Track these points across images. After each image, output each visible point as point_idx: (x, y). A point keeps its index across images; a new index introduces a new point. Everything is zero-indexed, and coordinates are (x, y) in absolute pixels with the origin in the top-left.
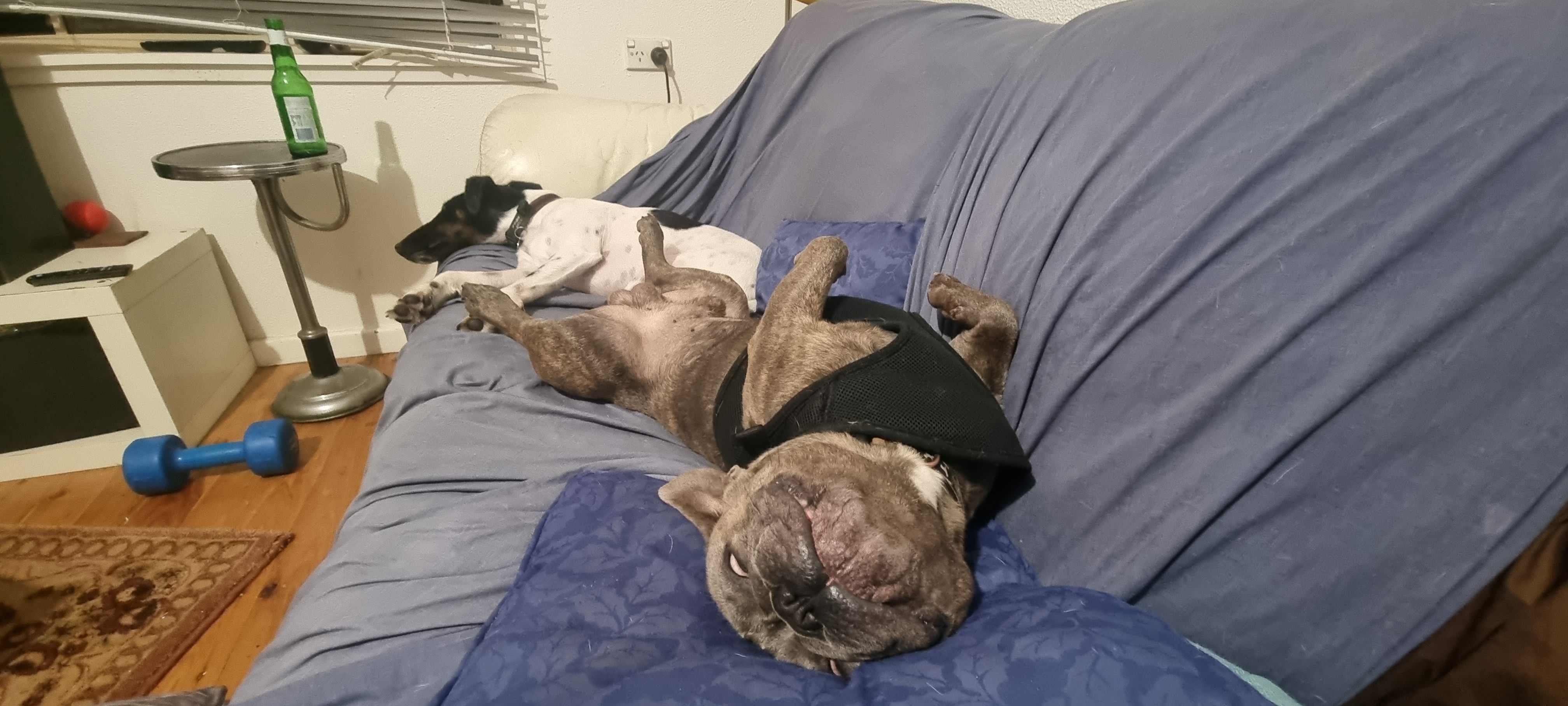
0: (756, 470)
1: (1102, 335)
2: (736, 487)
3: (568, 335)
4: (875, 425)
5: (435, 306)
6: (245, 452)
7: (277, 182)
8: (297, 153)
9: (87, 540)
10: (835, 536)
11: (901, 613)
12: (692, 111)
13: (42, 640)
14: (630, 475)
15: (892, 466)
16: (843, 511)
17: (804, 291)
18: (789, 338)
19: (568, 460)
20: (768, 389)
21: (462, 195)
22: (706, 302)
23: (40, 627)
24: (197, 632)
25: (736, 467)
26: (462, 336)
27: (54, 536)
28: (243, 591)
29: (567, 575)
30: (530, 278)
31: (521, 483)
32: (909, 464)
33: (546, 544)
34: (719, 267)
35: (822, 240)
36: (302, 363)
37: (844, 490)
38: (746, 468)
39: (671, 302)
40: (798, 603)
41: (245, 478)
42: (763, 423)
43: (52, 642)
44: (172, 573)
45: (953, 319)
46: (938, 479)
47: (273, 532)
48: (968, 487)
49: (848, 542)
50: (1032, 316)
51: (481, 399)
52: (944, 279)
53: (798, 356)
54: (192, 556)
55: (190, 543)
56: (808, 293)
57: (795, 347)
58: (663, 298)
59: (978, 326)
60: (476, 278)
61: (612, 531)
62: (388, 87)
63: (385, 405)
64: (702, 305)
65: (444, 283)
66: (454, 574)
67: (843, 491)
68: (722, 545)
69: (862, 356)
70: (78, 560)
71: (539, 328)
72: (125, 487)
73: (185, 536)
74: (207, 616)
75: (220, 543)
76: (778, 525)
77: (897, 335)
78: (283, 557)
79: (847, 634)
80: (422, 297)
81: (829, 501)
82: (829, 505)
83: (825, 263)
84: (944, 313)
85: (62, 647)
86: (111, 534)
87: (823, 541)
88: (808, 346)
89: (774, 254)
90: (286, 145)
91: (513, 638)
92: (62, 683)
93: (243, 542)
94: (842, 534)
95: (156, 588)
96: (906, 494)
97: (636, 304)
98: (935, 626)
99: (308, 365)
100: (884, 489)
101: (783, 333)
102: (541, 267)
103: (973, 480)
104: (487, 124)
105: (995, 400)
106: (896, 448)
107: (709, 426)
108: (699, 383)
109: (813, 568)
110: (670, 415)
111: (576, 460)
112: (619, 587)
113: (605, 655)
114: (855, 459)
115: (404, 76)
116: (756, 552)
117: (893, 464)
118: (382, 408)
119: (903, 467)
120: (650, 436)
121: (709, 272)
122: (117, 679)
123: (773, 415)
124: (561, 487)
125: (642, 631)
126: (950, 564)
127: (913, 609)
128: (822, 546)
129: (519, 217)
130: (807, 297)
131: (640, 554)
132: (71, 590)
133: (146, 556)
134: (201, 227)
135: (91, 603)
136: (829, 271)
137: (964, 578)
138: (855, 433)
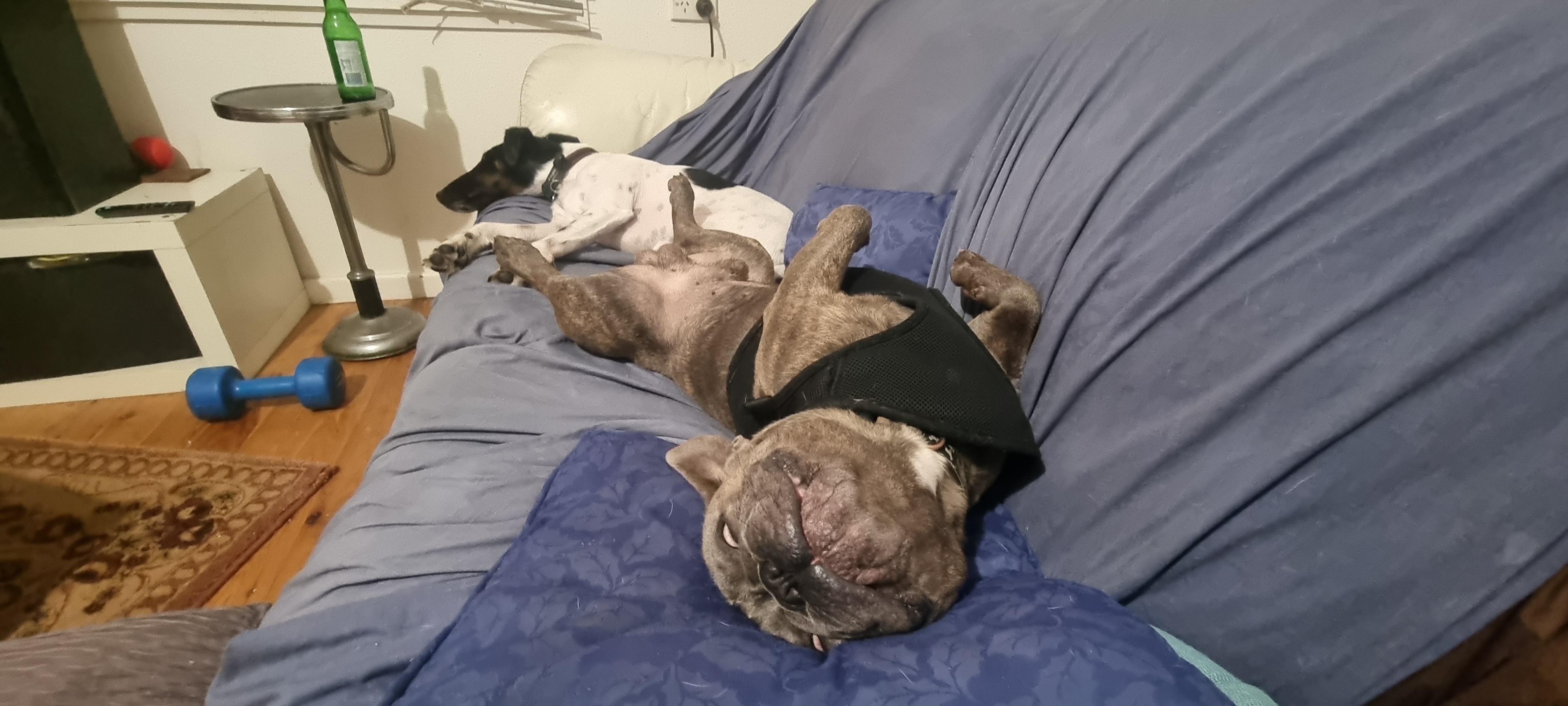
0: (759, 441)
1: (1125, 324)
2: (737, 457)
3: (590, 293)
4: (881, 404)
5: (470, 256)
6: (296, 386)
7: (328, 127)
8: (347, 98)
9: (153, 460)
10: (823, 517)
11: (883, 596)
12: (733, 66)
13: (108, 551)
14: (641, 436)
15: (893, 447)
16: (834, 492)
17: (823, 261)
18: (804, 308)
19: (585, 417)
20: (779, 359)
21: (501, 145)
22: (728, 264)
23: (105, 539)
24: (248, 552)
25: (740, 437)
26: (493, 288)
27: (123, 455)
28: (291, 516)
29: (570, 532)
30: (562, 233)
31: (538, 437)
32: (912, 445)
33: (555, 497)
34: (747, 231)
35: (846, 208)
36: (350, 303)
37: (838, 470)
38: (750, 438)
39: (696, 263)
40: (783, 578)
41: (296, 410)
42: (772, 394)
43: (117, 553)
44: (227, 496)
45: (975, 299)
46: (941, 463)
47: (319, 464)
48: (974, 470)
49: (835, 524)
50: (1055, 301)
51: (505, 351)
52: (969, 256)
53: (811, 329)
54: (246, 481)
55: (245, 469)
56: (827, 264)
57: (808, 319)
58: (689, 260)
59: (998, 307)
60: (509, 230)
61: (616, 492)
62: (436, 32)
63: (417, 352)
64: (724, 268)
65: (478, 234)
66: (466, 522)
67: (837, 472)
68: (717, 514)
69: (876, 333)
70: (143, 478)
71: (563, 285)
72: (188, 412)
73: (240, 462)
74: (258, 538)
75: (272, 471)
76: (767, 501)
77: (913, 311)
78: (328, 488)
79: (828, 612)
80: (456, 248)
81: (821, 482)
82: (821, 485)
83: (847, 234)
84: (966, 292)
85: (124, 559)
86: (174, 455)
87: (811, 521)
88: (822, 319)
89: (804, 220)
90: (336, 88)
91: (510, 591)
92: (124, 591)
93: (292, 471)
94: (830, 515)
95: (214, 509)
96: (903, 478)
97: (661, 265)
98: (919, 610)
99: (356, 304)
100: (880, 471)
101: (799, 303)
102: (573, 222)
103: (980, 464)
104: (528, 74)
105: (1011, 384)
106: (900, 429)
107: (723, 392)
108: (714, 348)
109: (799, 546)
110: (687, 379)
111: (592, 418)
112: (615, 548)
113: (591, 615)
114: (855, 438)
115: (451, 22)
116: (746, 526)
117: (894, 445)
118: (414, 353)
119: (904, 448)
120: (669, 398)
121: (737, 235)
122: (175, 590)
123: (782, 387)
124: (574, 443)
125: (632, 591)
126: (943, 551)
127: (898, 592)
128: (809, 525)
129: (555, 170)
130: (825, 267)
131: (640, 516)
132: (136, 506)
133: (206, 478)
134: (259, 166)
135: (154, 519)
136: (850, 242)
137: (955, 566)
138: (859, 411)
